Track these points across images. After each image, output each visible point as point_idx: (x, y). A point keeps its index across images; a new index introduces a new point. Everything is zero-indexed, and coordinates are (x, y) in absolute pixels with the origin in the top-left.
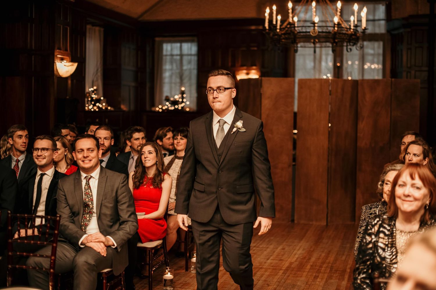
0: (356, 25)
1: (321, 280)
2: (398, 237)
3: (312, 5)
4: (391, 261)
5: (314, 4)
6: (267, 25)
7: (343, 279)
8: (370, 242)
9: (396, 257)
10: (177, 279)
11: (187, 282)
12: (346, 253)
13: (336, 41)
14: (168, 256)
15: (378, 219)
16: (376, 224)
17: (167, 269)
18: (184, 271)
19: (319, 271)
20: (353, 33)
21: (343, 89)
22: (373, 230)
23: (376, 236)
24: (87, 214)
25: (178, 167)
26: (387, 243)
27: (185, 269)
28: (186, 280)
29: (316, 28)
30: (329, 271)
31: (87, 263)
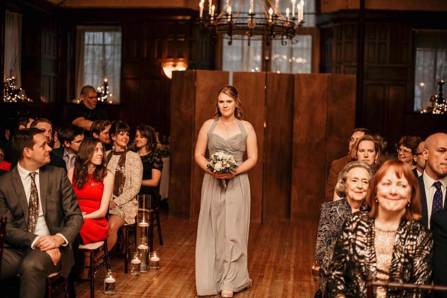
0: (294, 17)
1: (267, 280)
2: (377, 234)
4: (370, 260)
6: (201, 16)
7: (289, 279)
8: (347, 239)
9: (375, 256)
10: (118, 282)
11: (128, 285)
12: (286, 252)
13: (274, 33)
14: (109, 258)
15: (357, 217)
16: (354, 221)
17: (108, 271)
18: (123, 273)
19: (262, 271)
20: (291, 26)
21: (279, 84)
22: (351, 227)
23: (353, 233)
24: (32, 215)
25: (116, 163)
26: (366, 242)
27: (124, 271)
28: (127, 283)
29: (254, 20)
30: (273, 270)
31: (36, 269)
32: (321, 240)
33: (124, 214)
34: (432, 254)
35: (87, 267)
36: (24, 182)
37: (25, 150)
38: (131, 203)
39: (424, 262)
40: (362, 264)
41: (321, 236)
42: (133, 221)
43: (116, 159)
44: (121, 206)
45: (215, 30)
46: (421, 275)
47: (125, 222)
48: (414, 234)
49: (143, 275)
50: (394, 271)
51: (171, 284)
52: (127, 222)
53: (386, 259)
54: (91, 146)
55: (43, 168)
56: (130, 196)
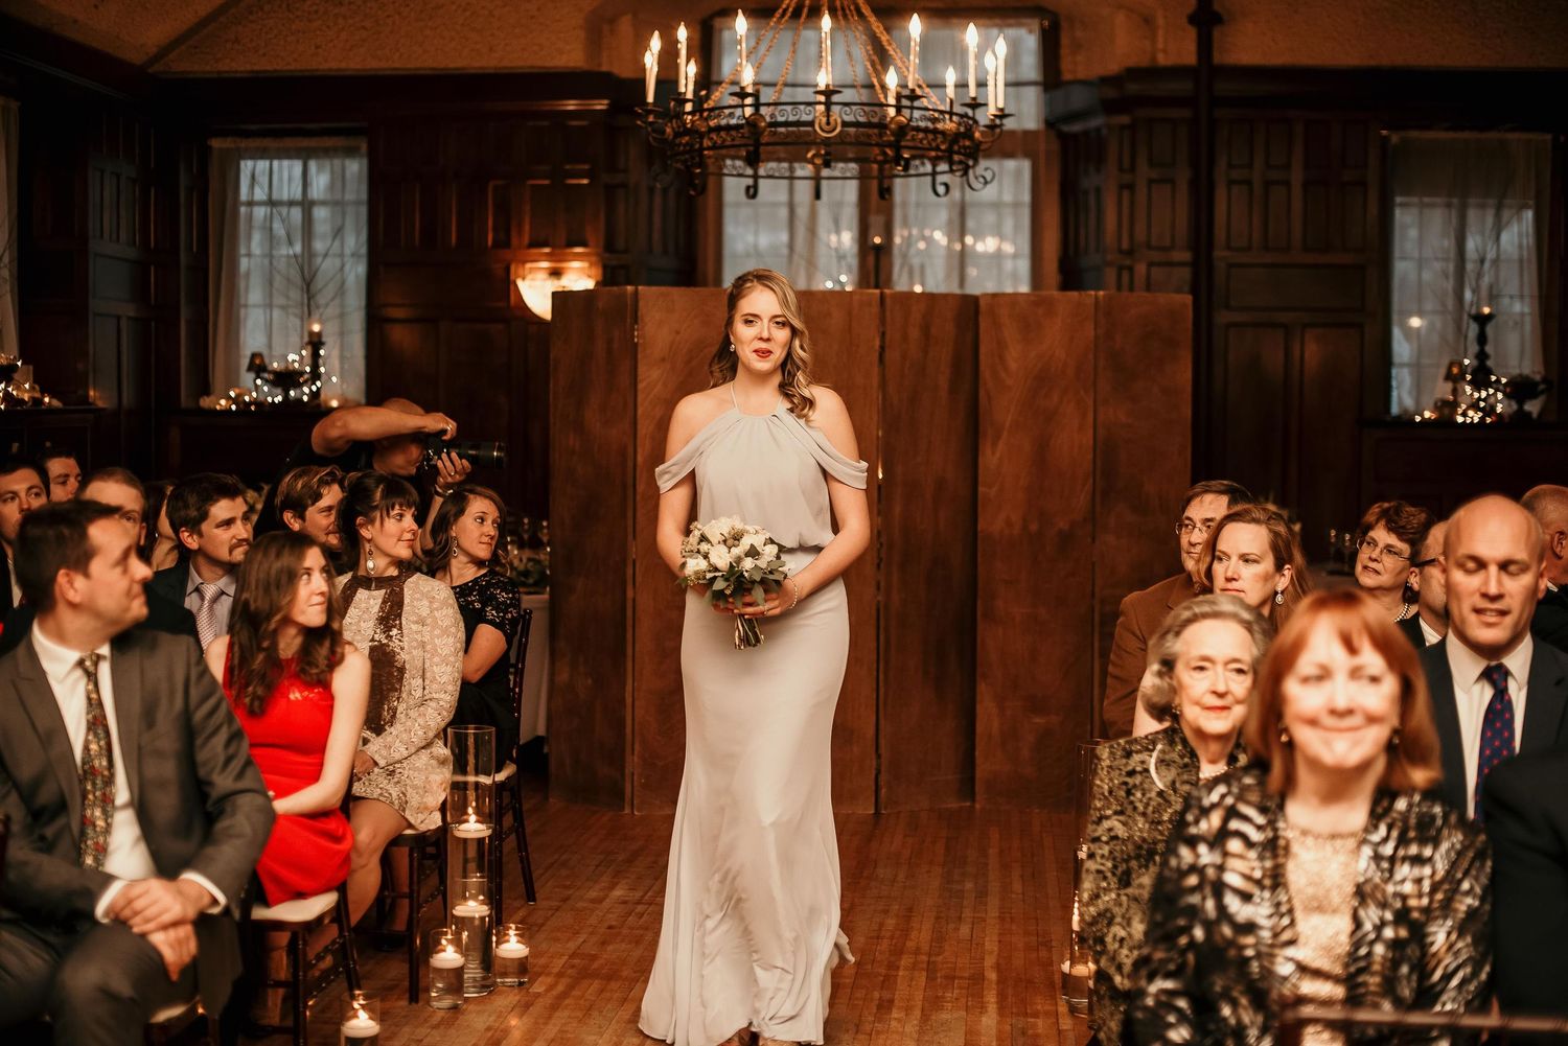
0: (974, 99)
1: (907, 1015)
2: (1295, 848)
3: (821, 29)
4: (1276, 935)
5: (826, 22)
6: (650, 99)
8: (1194, 869)
9: (1292, 923)
10: (387, 1035)
11: (424, 1043)
12: (967, 913)
13: (906, 156)
14: (355, 952)
15: (1222, 789)
16: (1214, 806)
17: (353, 998)
18: (404, 1003)
19: (888, 982)
20: (962, 129)
21: (926, 330)
22: (1204, 826)
23: (1211, 847)
24: (94, 804)
25: (371, 618)
26: (1258, 874)
27: (407, 995)
28: (420, 1038)
29: (835, 109)
30: (924, 979)
31: (107, 994)
32: (1099, 872)
33: (403, 793)
34: (1487, 907)
35: (278, 984)
36: (59, 690)
37: (62, 577)
38: (424, 756)
39: (1460, 935)
40: (1250, 952)
41: (1098, 858)
42: (434, 821)
43: (368, 603)
44: (391, 768)
45: (702, 149)
46: (1455, 982)
47: (405, 823)
48: (1422, 841)
49: (472, 1007)
50: (1361, 971)
51: (573, 1036)
52: (413, 822)
53: (1330, 932)
54: (286, 560)
55: (124, 640)
56: (420, 733)
